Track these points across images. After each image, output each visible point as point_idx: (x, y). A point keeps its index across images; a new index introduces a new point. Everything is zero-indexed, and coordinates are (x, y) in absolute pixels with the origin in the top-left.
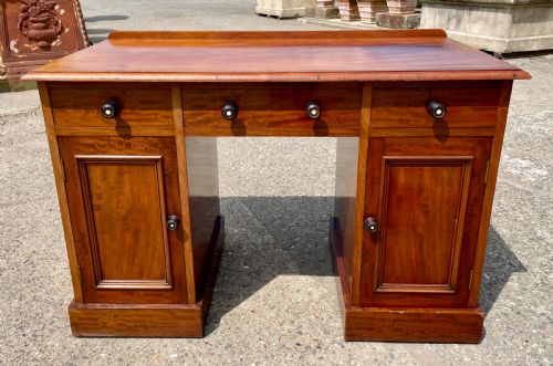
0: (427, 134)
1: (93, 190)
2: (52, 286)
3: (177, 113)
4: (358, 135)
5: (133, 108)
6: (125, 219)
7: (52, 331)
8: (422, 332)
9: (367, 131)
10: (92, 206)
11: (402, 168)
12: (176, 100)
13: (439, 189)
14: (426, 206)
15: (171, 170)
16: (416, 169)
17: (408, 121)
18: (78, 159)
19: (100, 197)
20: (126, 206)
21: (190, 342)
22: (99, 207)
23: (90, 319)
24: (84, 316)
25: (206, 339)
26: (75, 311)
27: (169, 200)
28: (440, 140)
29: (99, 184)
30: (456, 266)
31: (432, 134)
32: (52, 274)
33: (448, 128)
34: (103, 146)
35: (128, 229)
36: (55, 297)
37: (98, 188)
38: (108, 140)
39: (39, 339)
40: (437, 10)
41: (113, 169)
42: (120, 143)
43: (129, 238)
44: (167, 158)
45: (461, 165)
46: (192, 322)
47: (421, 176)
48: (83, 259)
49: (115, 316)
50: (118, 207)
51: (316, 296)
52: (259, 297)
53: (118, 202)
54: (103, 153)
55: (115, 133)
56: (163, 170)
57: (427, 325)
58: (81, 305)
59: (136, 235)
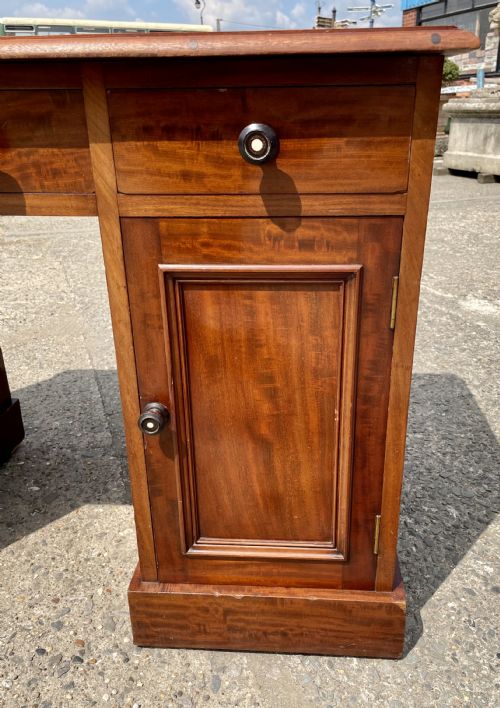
0: (251, 212)
4: (95, 213)
8: (284, 634)
9: (112, 202)
11: (207, 294)
13: (294, 342)
14: (271, 379)
16: (238, 294)
17: (200, 176)
28: (282, 226)
30: (344, 505)
31: (263, 211)
33: (296, 195)
40: (471, 126)
45: (336, 287)
47: (252, 313)
57: (293, 622)
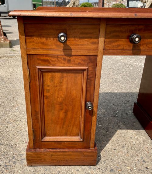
1: (45, 87)
2: (9, 137)
3: (102, 40)
5: (75, 37)
6: (61, 103)
7: (15, 163)
10: (44, 96)
12: (102, 32)
15: (91, 76)
18: (39, 69)
19: (48, 91)
20: (63, 96)
21: (90, 168)
22: (47, 97)
23: (37, 157)
24: (34, 156)
25: (98, 166)
26: (29, 153)
27: (88, 93)
29: (49, 84)
32: (7, 130)
34: (54, 61)
35: (62, 109)
36: (11, 142)
37: (48, 86)
38: (58, 58)
39: (9, 167)
41: (58, 75)
42: (64, 59)
43: (62, 114)
44: (91, 69)
46: (92, 158)
48: (35, 126)
49: (52, 155)
50: (58, 97)
51: (141, 140)
52: (113, 141)
53: (58, 94)
54: (53, 65)
55: (62, 53)
56: (87, 75)
58: (32, 150)
59: (66, 113)
